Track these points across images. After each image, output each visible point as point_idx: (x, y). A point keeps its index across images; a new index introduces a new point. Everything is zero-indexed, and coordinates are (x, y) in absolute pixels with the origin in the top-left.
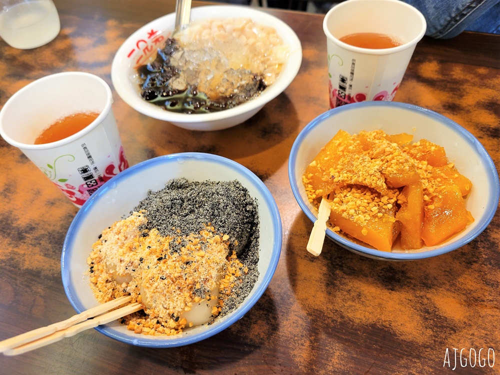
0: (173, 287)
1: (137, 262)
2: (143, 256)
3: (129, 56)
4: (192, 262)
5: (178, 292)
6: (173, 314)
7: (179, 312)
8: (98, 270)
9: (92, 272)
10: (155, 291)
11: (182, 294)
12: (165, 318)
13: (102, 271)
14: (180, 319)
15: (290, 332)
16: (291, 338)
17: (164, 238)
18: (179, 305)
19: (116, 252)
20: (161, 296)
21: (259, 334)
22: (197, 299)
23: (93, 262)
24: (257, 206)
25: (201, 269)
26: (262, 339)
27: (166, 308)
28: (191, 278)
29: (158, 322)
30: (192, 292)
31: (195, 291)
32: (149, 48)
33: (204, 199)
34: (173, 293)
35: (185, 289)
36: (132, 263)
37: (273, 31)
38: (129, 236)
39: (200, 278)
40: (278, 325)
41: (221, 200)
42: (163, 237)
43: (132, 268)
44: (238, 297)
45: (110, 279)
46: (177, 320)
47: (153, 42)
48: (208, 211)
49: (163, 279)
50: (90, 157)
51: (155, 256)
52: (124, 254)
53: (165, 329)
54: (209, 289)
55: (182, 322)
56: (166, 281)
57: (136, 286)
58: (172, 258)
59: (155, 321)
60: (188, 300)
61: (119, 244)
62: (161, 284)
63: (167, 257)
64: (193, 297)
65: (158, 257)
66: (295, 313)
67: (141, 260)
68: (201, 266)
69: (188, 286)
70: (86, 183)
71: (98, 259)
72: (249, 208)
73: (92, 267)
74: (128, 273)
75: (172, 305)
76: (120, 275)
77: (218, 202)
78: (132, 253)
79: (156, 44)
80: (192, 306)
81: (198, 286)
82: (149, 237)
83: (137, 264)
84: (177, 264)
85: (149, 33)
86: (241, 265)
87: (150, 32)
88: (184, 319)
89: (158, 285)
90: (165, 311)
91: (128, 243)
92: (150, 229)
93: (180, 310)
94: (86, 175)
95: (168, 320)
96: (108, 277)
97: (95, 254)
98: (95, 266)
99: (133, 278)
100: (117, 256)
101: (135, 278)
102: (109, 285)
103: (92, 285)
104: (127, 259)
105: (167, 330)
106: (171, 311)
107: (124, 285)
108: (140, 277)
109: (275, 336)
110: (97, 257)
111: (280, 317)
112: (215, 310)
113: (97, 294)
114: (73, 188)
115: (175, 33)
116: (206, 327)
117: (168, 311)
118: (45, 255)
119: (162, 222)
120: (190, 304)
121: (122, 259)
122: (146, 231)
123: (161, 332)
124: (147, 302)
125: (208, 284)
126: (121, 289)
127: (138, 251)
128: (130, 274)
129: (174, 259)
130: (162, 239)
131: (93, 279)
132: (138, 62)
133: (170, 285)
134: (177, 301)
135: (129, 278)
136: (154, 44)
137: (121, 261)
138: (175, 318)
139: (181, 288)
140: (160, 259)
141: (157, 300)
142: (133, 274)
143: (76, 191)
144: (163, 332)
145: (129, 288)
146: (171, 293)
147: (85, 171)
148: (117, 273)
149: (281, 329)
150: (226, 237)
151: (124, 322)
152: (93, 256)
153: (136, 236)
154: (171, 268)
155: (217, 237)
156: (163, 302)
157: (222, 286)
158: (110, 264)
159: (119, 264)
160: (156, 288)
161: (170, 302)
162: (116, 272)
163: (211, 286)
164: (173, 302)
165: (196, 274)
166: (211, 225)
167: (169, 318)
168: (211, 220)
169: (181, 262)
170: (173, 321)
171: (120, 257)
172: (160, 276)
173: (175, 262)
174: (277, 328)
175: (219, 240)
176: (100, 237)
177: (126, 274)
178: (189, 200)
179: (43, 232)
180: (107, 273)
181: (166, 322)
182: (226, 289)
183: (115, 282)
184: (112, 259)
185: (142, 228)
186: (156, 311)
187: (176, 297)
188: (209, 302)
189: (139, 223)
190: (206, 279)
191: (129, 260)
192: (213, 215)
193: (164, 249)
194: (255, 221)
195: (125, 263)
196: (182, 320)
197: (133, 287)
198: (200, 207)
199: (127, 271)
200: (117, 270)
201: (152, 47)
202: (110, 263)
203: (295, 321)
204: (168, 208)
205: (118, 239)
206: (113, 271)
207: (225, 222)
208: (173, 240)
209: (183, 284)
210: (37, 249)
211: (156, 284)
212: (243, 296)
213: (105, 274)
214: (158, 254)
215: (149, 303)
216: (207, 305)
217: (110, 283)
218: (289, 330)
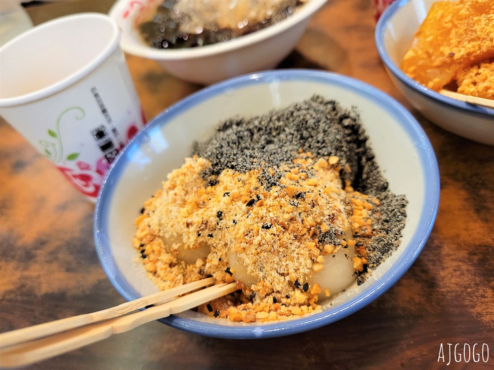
0: (287, 237)
1: (213, 220)
2: (221, 207)
4: (305, 193)
5: (296, 243)
6: (297, 281)
7: (305, 275)
8: (153, 251)
9: (144, 257)
10: (259, 250)
11: (302, 246)
12: (284, 291)
13: (160, 252)
14: (310, 286)
15: (456, 284)
16: (463, 292)
17: (247, 173)
18: (303, 264)
19: (177, 214)
20: (270, 256)
21: (412, 298)
22: (329, 247)
23: (143, 243)
24: (358, 116)
25: (322, 202)
26: (418, 304)
27: (283, 275)
28: (310, 218)
29: (275, 301)
30: (317, 240)
31: (321, 237)
33: (281, 123)
34: (289, 246)
35: (305, 237)
36: (206, 224)
38: (189, 189)
39: (323, 215)
40: (433, 279)
41: (308, 117)
42: (245, 172)
43: (207, 232)
44: (387, 233)
45: (175, 261)
46: (306, 287)
48: (293, 134)
49: (267, 228)
50: (104, 111)
51: (240, 202)
52: (189, 214)
53: (290, 308)
54: (341, 230)
55: (313, 289)
56: (273, 230)
57: (220, 260)
58: (270, 195)
59: (270, 299)
60: (316, 252)
61: (179, 202)
62: (268, 235)
63: (262, 197)
64: (321, 248)
65: (246, 201)
66: (451, 257)
67: (220, 215)
68: (320, 198)
69: (309, 230)
70: (106, 156)
71: (149, 237)
72: (346, 122)
73: (143, 251)
74: (203, 242)
75: (292, 266)
76: (191, 246)
77: (304, 119)
78: (201, 211)
80: (323, 260)
81: (325, 228)
82: (220, 183)
83: (214, 223)
84: (283, 201)
86: (365, 197)
88: (316, 285)
89: (263, 239)
90: (282, 278)
91: (191, 198)
92: (218, 173)
93: (307, 271)
94: (102, 141)
95: (291, 293)
96: (172, 258)
97: (143, 230)
98: (148, 248)
99: (212, 248)
100: (179, 219)
101: (215, 248)
102: (175, 269)
103: (151, 275)
104: (196, 218)
105: (296, 310)
106: (293, 276)
107: (199, 263)
108: (223, 244)
109: (437, 295)
110: (147, 235)
111: (431, 267)
112: (358, 263)
113: (162, 285)
114: (87, 167)
116: (356, 289)
117: (287, 278)
118: (68, 270)
119: (235, 157)
120: (320, 258)
121: (189, 220)
122: (213, 177)
123: (286, 315)
124: (248, 273)
125: (338, 222)
126: (197, 271)
127: (210, 206)
128: (206, 243)
129: (276, 194)
130: (244, 177)
131: (150, 266)
133: (281, 235)
134: (298, 259)
135: (205, 249)
137: (188, 225)
138: (301, 287)
139: (299, 237)
140: (251, 204)
141: (265, 265)
142: (211, 241)
143: (92, 173)
144: (290, 313)
145: (208, 265)
146: (286, 248)
147: (100, 134)
148: (186, 247)
149: (441, 284)
150: (334, 160)
151: (218, 315)
152: (140, 234)
153: (200, 187)
154: (274, 210)
155: (322, 160)
156: (276, 266)
157: (356, 225)
158: (172, 236)
159: (186, 229)
160: (260, 245)
161: (287, 262)
162: (184, 244)
163: (342, 224)
164: (293, 261)
165: (316, 209)
166: (304, 151)
167: (291, 289)
168: (303, 145)
169: (287, 197)
170: (299, 291)
171: (185, 220)
172: (261, 225)
173: (278, 199)
174: (433, 283)
175: (326, 164)
176: (142, 211)
177: (200, 244)
178: (260, 129)
179: (58, 243)
180: (168, 253)
181: (287, 297)
182: (364, 228)
183: (182, 262)
184: (172, 226)
185: (206, 174)
186: (267, 283)
187: (296, 252)
188: (347, 251)
189: (200, 168)
190: (333, 215)
191: (200, 220)
192: (302, 138)
193: (252, 188)
194: (361, 138)
195: (195, 225)
196: (315, 287)
197: (216, 262)
198: (279, 134)
199: (200, 239)
200: (185, 240)
202: (170, 233)
203: (456, 268)
204: (235, 143)
205: (176, 194)
206: (179, 245)
207: (324, 142)
208: (261, 172)
209: (301, 228)
210: (55, 266)
211: (259, 238)
212: (396, 229)
213: (166, 255)
214: (244, 199)
215: (252, 274)
216: (346, 255)
217: (176, 267)
218: (453, 281)
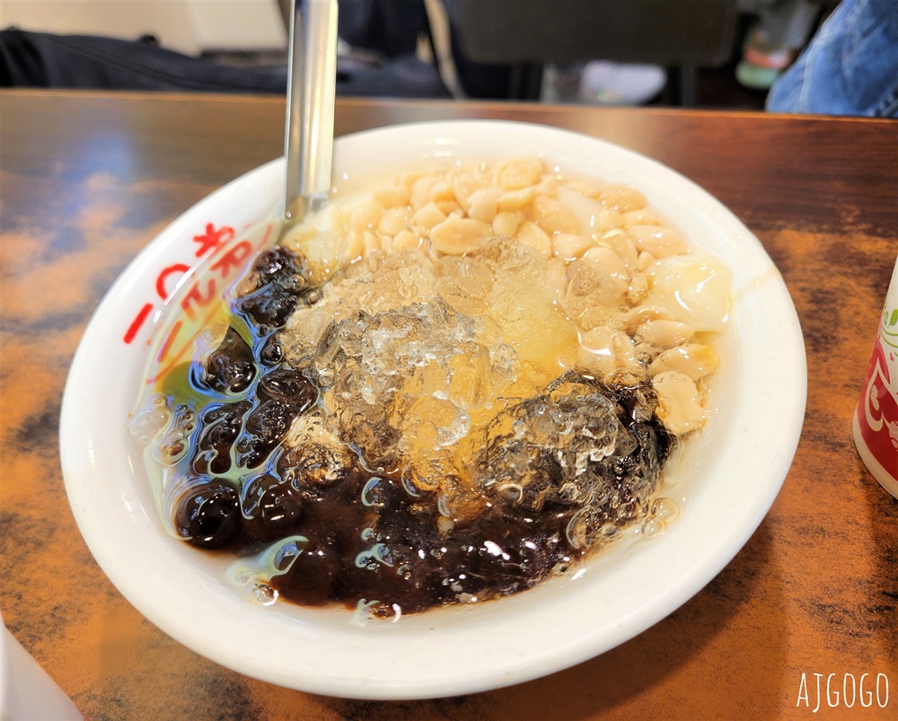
3: (129, 337)
32: (203, 290)
37: (637, 202)
47: (215, 267)
79: (225, 274)
85: (197, 239)
87: (202, 232)
115: (286, 229)
132: (162, 356)
136: (217, 274)
201: (212, 285)
